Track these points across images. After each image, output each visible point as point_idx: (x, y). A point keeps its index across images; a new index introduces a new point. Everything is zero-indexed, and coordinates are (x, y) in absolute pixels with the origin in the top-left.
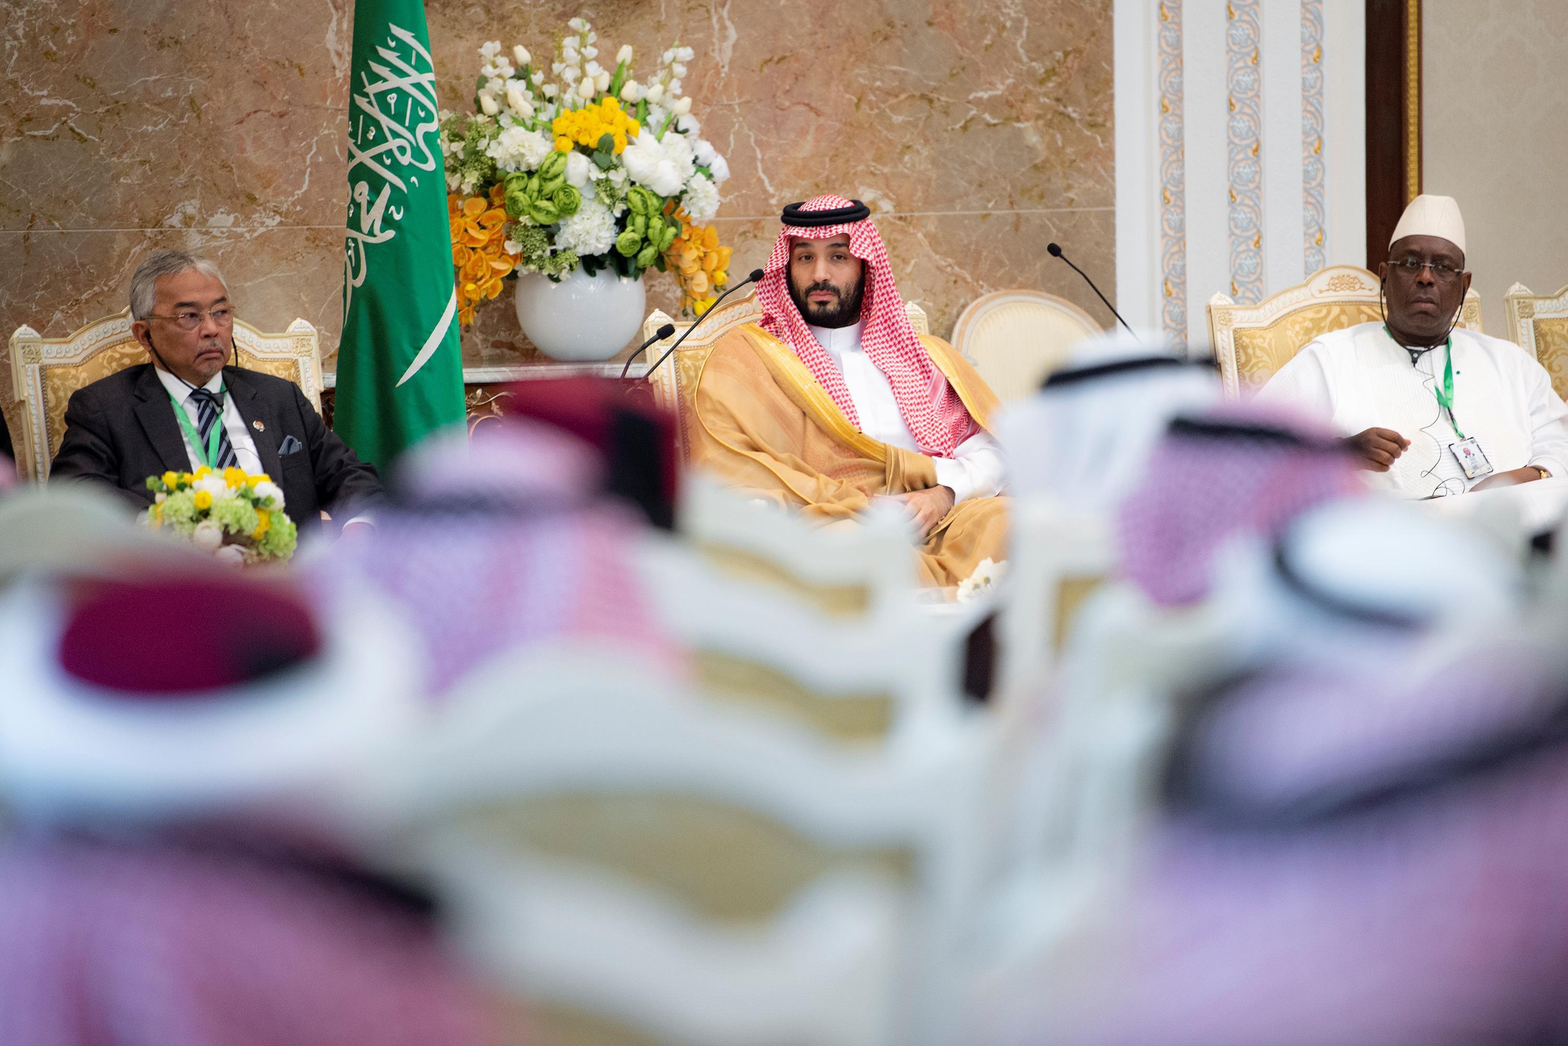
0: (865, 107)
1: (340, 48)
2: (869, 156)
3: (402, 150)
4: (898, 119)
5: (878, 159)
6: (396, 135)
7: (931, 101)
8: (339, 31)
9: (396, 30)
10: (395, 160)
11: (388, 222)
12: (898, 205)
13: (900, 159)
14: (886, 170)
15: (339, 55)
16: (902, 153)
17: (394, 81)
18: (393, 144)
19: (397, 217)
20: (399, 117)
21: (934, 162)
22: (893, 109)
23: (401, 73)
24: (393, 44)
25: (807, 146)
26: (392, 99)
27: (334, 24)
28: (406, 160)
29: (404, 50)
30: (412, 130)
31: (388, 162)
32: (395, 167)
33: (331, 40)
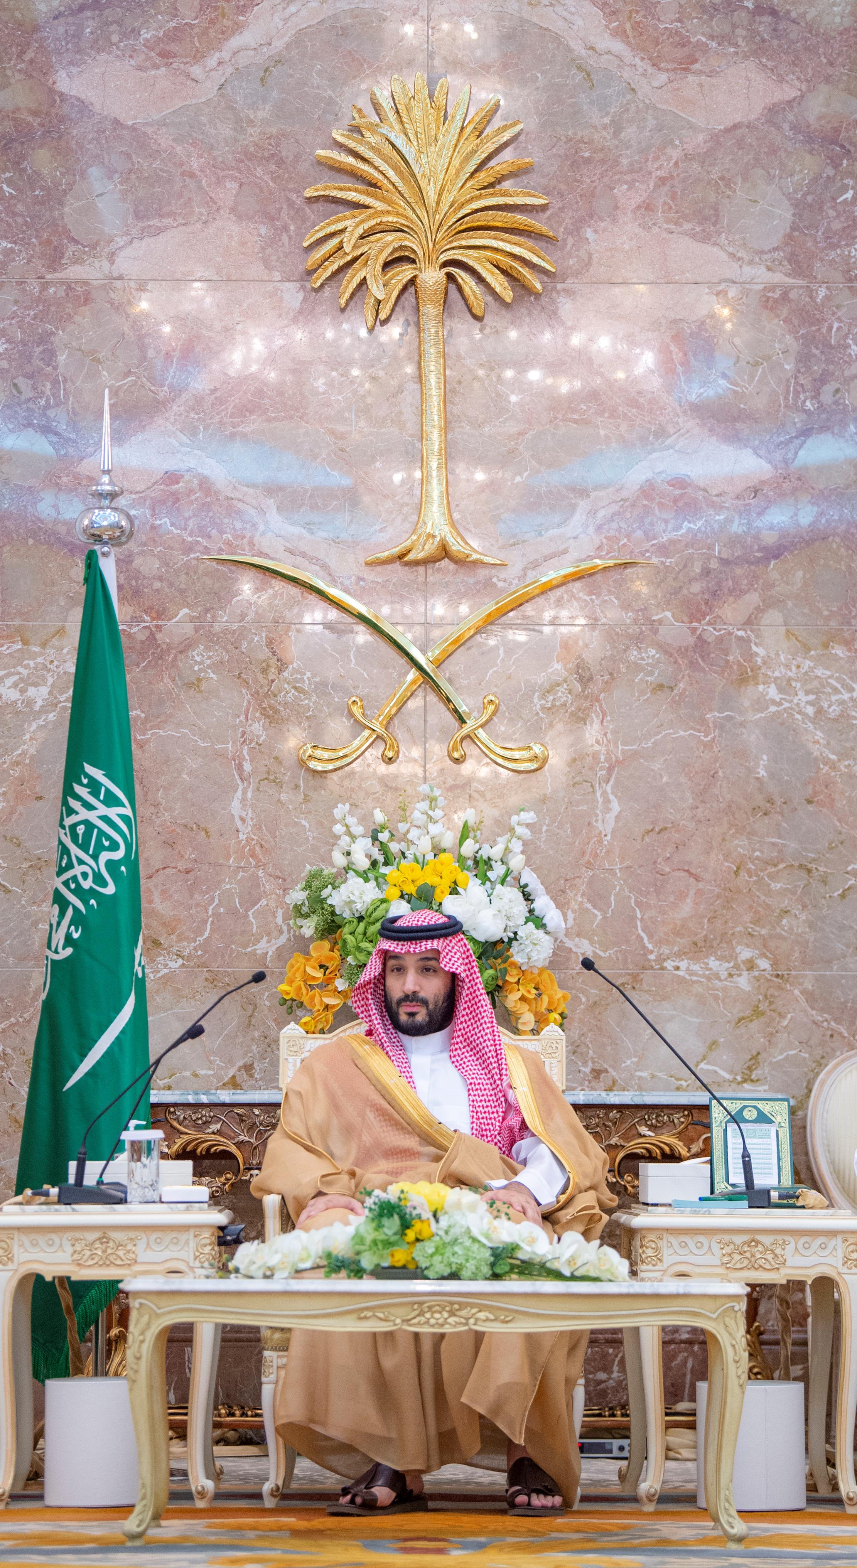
0: (743, 875)
1: (244, 814)
2: (747, 918)
3: (85, 875)
4: (776, 886)
5: (757, 922)
6: (81, 862)
7: (809, 871)
8: (244, 799)
9: (89, 769)
10: (78, 885)
11: (69, 941)
12: (775, 964)
13: (779, 922)
14: (764, 932)
15: (243, 820)
16: (780, 917)
17: (84, 814)
18: (78, 870)
19: (76, 936)
20: (84, 847)
21: (811, 926)
22: (771, 877)
23: (89, 807)
24: (85, 781)
25: (686, 908)
26: (81, 829)
27: (239, 794)
28: (87, 884)
29: (94, 786)
30: (95, 857)
31: (73, 886)
32: (79, 891)
33: (236, 807)
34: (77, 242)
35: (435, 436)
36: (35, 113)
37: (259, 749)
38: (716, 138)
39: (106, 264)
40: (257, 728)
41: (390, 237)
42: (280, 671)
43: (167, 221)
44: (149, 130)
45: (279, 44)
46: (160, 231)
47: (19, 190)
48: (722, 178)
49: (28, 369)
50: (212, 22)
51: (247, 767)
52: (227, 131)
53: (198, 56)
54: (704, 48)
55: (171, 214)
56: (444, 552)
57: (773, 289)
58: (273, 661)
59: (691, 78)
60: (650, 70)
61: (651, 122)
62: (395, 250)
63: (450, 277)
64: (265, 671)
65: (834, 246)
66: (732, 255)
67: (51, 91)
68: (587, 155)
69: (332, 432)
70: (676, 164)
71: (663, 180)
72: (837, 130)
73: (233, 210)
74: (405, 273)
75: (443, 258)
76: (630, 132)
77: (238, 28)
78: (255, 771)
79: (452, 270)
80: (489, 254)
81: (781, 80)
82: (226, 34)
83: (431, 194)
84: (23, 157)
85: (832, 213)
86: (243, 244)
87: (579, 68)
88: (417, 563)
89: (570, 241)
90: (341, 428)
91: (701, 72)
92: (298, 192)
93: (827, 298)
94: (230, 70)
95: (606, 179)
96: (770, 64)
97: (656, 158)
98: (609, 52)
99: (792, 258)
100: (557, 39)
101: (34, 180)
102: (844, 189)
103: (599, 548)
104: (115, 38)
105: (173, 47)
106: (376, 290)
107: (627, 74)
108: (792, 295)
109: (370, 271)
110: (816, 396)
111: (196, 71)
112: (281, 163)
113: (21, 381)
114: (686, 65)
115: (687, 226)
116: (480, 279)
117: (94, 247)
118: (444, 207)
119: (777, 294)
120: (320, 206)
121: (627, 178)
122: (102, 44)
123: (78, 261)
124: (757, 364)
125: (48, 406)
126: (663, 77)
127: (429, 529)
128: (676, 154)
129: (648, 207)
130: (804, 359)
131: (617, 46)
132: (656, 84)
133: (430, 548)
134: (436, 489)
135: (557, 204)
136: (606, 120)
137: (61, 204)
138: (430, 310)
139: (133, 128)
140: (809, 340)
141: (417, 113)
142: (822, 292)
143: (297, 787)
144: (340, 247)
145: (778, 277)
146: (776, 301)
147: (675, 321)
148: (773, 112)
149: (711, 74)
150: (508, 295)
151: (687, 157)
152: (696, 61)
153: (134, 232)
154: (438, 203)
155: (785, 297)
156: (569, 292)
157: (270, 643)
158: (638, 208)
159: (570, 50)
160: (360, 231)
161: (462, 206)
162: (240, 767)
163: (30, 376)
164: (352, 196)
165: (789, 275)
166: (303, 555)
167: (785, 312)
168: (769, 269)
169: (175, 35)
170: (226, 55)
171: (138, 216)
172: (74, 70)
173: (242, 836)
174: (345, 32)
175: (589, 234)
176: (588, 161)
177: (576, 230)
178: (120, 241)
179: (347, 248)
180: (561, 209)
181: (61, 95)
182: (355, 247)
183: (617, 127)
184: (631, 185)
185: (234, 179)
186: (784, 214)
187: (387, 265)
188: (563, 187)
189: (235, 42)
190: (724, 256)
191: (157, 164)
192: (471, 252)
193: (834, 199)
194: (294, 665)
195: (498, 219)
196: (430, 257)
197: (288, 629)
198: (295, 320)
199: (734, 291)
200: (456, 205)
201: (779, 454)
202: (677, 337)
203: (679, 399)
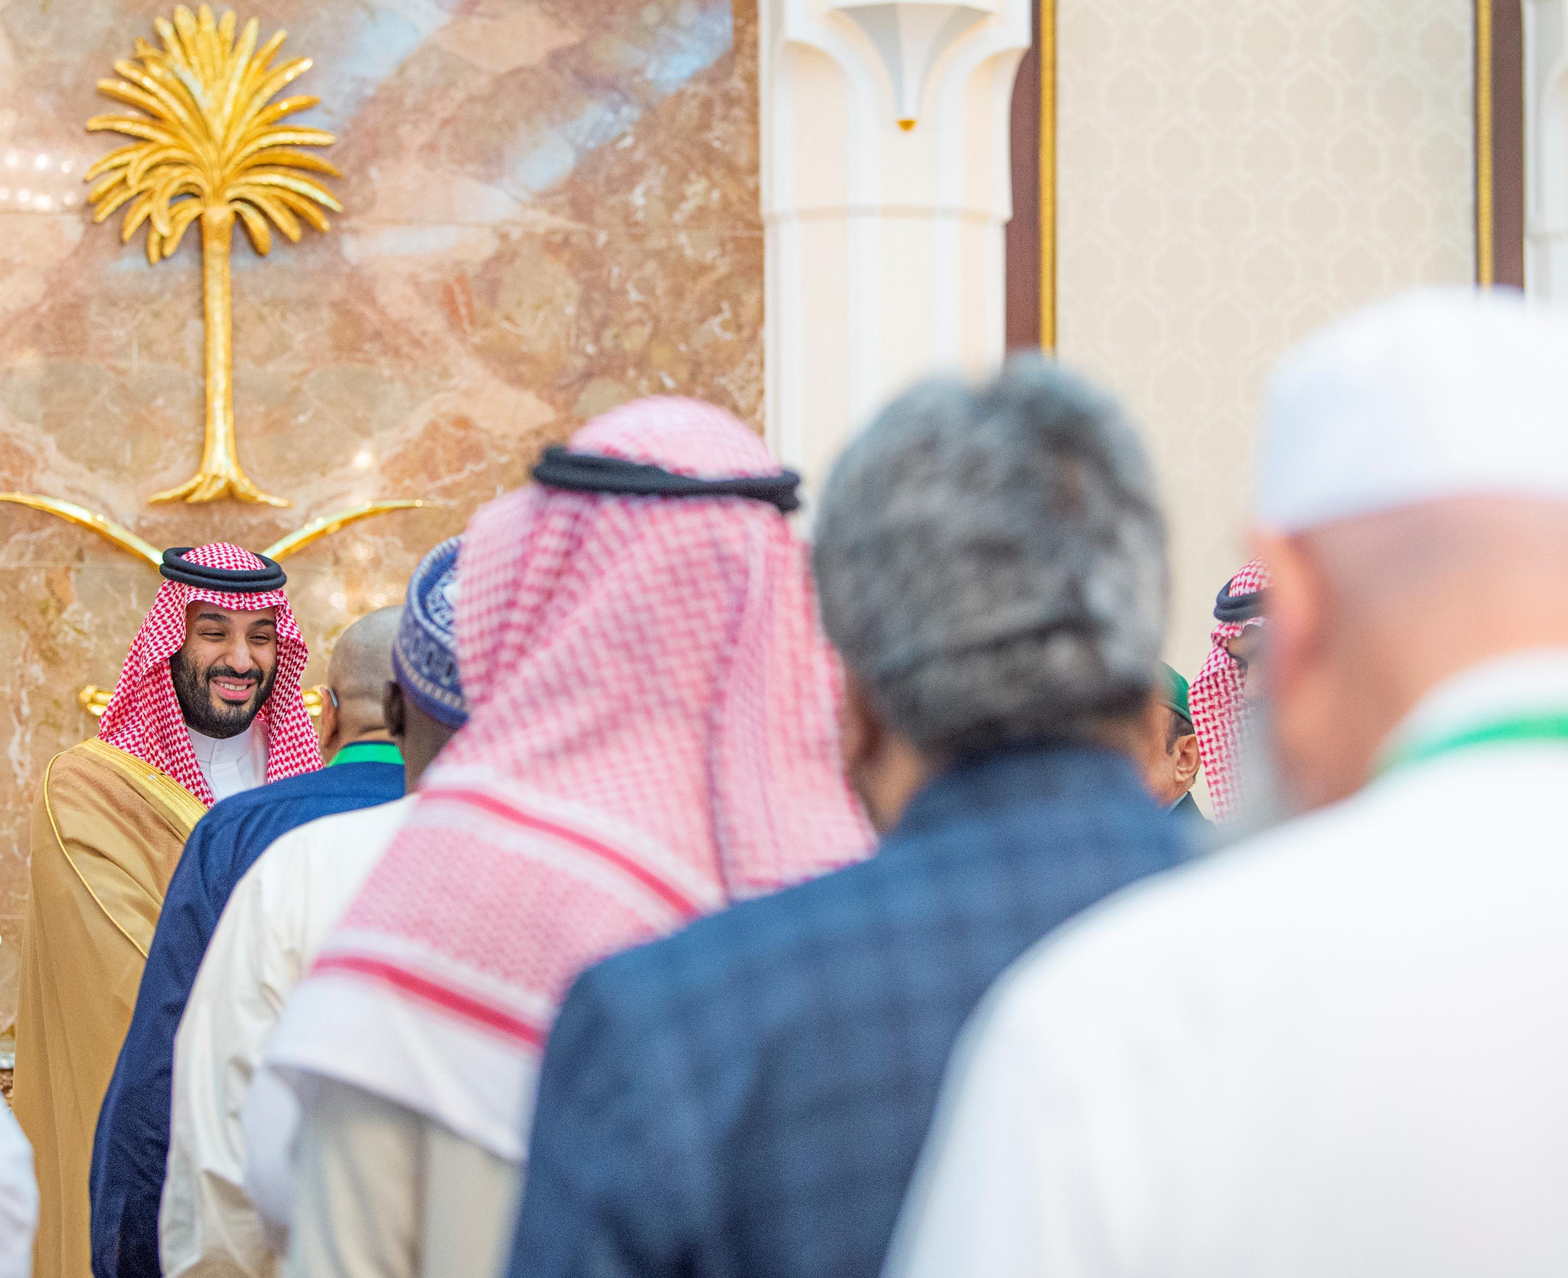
1: (22, 758)
8: (22, 744)
15: (21, 764)
27: (17, 738)
33: (13, 751)
35: (219, 374)
37: (37, 693)
38: (499, 82)
40: (37, 670)
41: (177, 172)
42: (60, 610)
48: (504, 121)
51: (26, 710)
56: (230, 494)
57: (553, 232)
58: (53, 602)
59: (474, 20)
60: (434, 11)
61: (434, 63)
62: (182, 185)
63: (238, 215)
64: (44, 612)
65: (613, 192)
66: (515, 198)
68: (372, 93)
69: (113, 368)
70: (459, 105)
71: (446, 122)
72: (617, 77)
73: (12, 138)
74: (192, 209)
75: (230, 194)
76: (415, 72)
78: (34, 714)
79: (239, 206)
80: (277, 190)
81: (563, 25)
83: (218, 130)
85: (612, 159)
86: (21, 174)
87: (364, 6)
88: (199, 505)
89: (355, 179)
90: (122, 364)
91: (482, 15)
92: (80, 124)
93: (608, 243)
95: (389, 119)
96: (553, 9)
97: (440, 99)
99: (574, 203)
102: (624, 135)
103: (384, 489)
106: (162, 227)
107: (411, 14)
108: (575, 239)
109: (156, 205)
110: (597, 339)
112: (64, 92)
114: (470, 8)
115: (470, 168)
116: (268, 219)
118: (232, 145)
119: (558, 238)
120: (103, 139)
121: (411, 117)
124: (538, 307)
126: (448, 18)
127: (213, 471)
128: (459, 95)
129: (431, 148)
130: (585, 302)
132: (441, 24)
133: (216, 489)
134: (221, 429)
135: (342, 143)
136: (392, 59)
138: (214, 247)
140: (589, 285)
141: (203, 48)
142: (602, 238)
143: (76, 730)
144: (124, 181)
145: (561, 222)
146: (557, 245)
147: (459, 262)
148: (556, 58)
149: (495, 16)
150: (293, 231)
151: (472, 99)
152: (478, 4)
154: (226, 137)
155: (566, 241)
156: (355, 232)
157: (49, 583)
158: (422, 148)
160: (146, 164)
161: (248, 142)
162: (18, 711)
164: (138, 129)
165: (569, 219)
166: (84, 493)
167: (566, 255)
168: (551, 213)
173: (21, 782)
175: (373, 172)
176: (373, 99)
177: (361, 167)
179: (132, 181)
180: (348, 149)
182: (142, 180)
183: (402, 66)
184: (415, 124)
185: (13, 107)
186: (565, 159)
187: (173, 200)
188: (348, 126)
190: (506, 198)
192: (259, 190)
193: (613, 145)
194: (74, 606)
195: (289, 156)
196: (218, 193)
197: (68, 569)
198: (76, 253)
199: (516, 234)
200: (244, 141)
201: (561, 397)
202: (461, 279)
203: (462, 341)
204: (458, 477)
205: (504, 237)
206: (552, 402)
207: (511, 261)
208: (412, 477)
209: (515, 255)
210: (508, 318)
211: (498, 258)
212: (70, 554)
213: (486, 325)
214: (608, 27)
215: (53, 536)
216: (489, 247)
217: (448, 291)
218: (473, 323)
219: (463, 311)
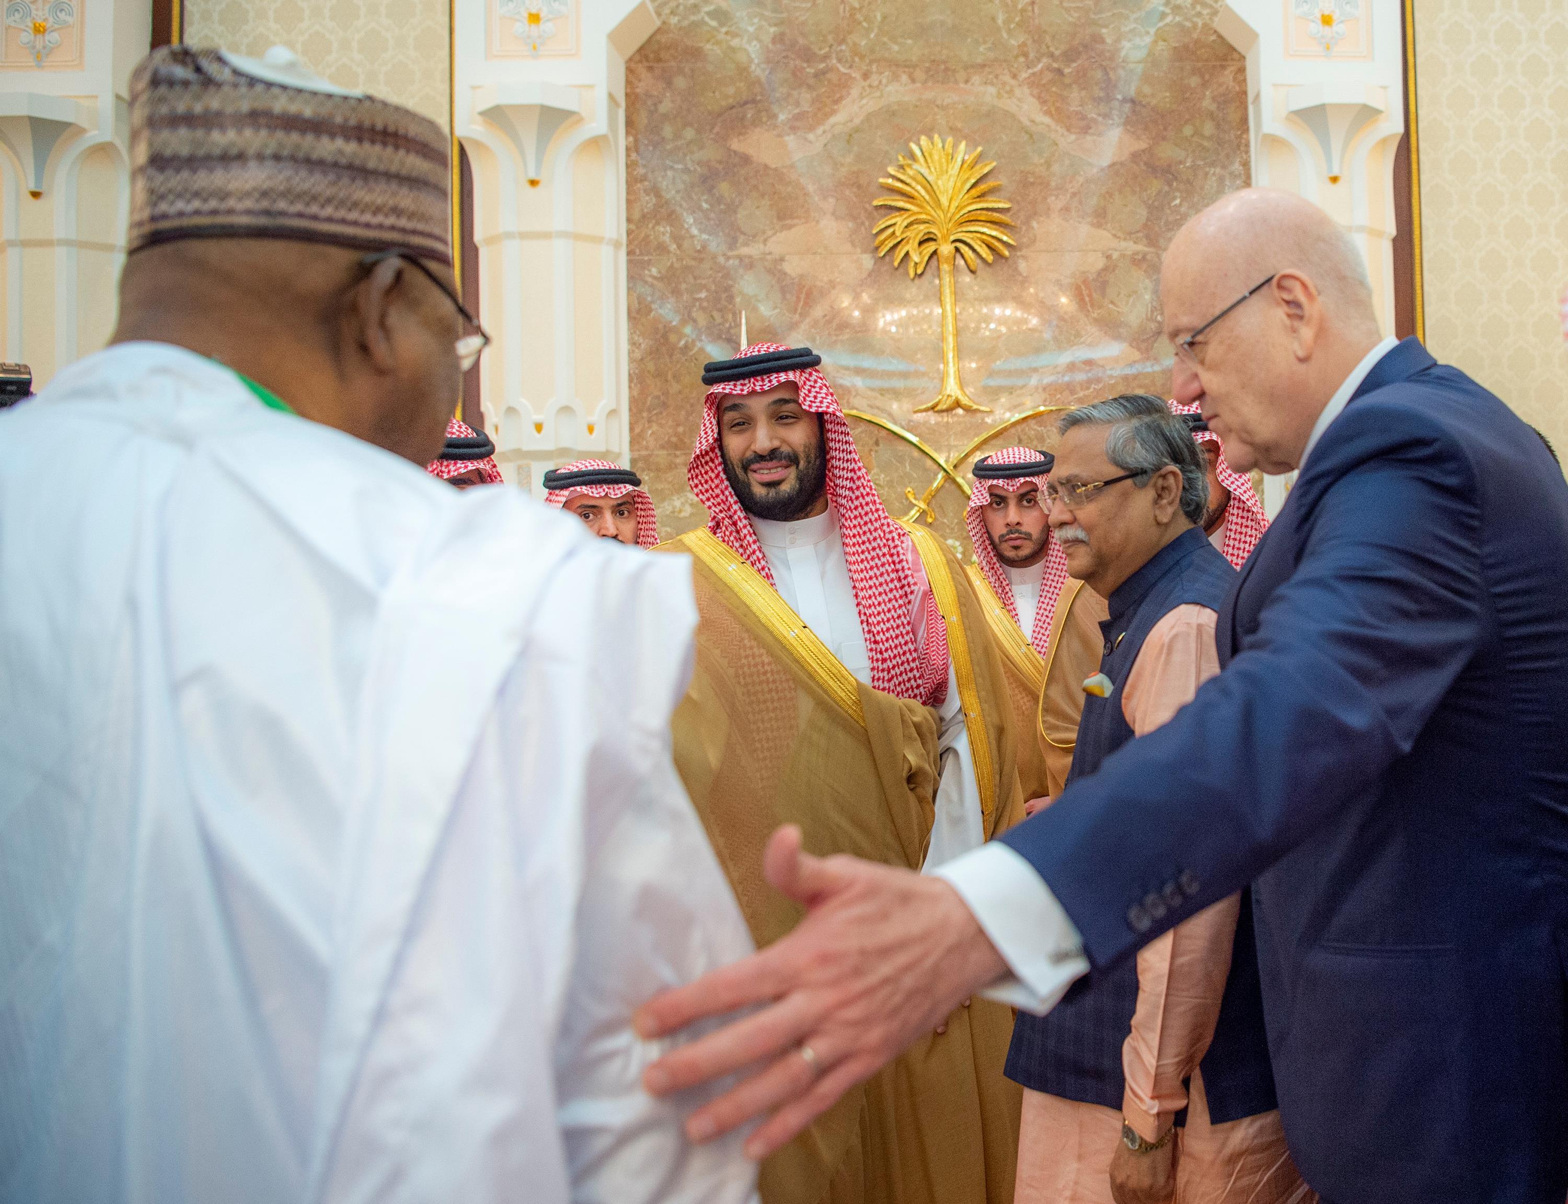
34: (745, 234)
35: (951, 339)
36: (720, 162)
38: (1103, 171)
39: (761, 246)
41: (922, 227)
43: (795, 221)
44: (785, 171)
45: (857, 121)
46: (790, 227)
47: (711, 205)
48: (1107, 192)
49: (719, 306)
50: (819, 109)
52: (828, 170)
53: (811, 129)
54: (1094, 120)
55: (797, 217)
56: (958, 404)
57: (1137, 253)
59: (1089, 138)
60: (1066, 133)
61: (1067, 162)
62: (925, 234)
63: (957, 249)
66: (1114, 236)
67: (729, 149)
68: (1032, 180)
70: (1082, 185)
71: (1074, 195)
72: (1169, 166)
73: (833, 214)
74: (931, 247)
75: (952, 238)
76: (1056, 168)
77: (833, 112)
79: (959, 245)
80: (979, 235)
81: (1138, 138)
82: (827, 116)
83: (944, 201)
84: (713, 187)
85: (1168, 211)
86: (839, 233)
87: (1027, 132)
88: (942, 411)
89: (1024, 228)
91: (1093, 134)
92: (870, 203)
94: (829, 135)
95: (1043, 194)
96: (1132, 130)
97: (1071, 182)
98: (1042, 124)
99: (1147, 237)
100: (1013, 116)
101: (720, 200)
102: (1174, 198)
103: (1045, 401)
104: (764, 119)
105: (797, 124)
106: (915, 257)
107: (1053, 135)
108: (1148, 257)
109: (911, 246)
111: (811, 136)
112: (859, 187)
113: (715, 314)
114: (1085, 130)
115: (1088, 220)
116: (974, 250)
117: (754, 236)
118: (952, 209)
119: (1140, 257)
120: (883, 211)
121: (1055, 193)
122: (756, 122)
123: (746, 244)
124: (1129, 296)
125: (730, 327)
126: (1073, 137)
127: (948, 392)
129: (1066, 209)
131: (1047, 120)
132: (1069, 141)
133: (949, 402)
134: (952, 370)
135: (1016, 208)
136: (1042, 161)
137: (735, 212)
138: (945, 267)
139: (776, 169)
141: (936, 157)
144: (894, 233)
145: (1140, 247)
146: (1139, 260)
147: (1084, 272)
148: (1134, 156)
149: (1100, 135)
150: (990, 258)
151: (1088, 181)
152: (1090, 128)
153: (777, 227)
154: (949, 206)
155: (1144, 258)
156: (1025, 258)
158: (1062, 209)
159: (1020, 122)
160: (905, 223)
161: (962, 208)
163: (720, 310)
164: (901, 204)
165: (1145, 246)
166: (878, 408)
167: (1144, 266)
168: (1135, 243)
169: (797, 117)
170: (827, 126)
171: (779, 218)
172: (741, 138)
174: (894, 114)
175: (1034, 224)
176: (1032, 184)
177: (1027, 222)
178: (770, 233)
179: (898, 233)
180: (1019, 211)
181: (735, 152)
182: (903, 233)
183: (1048, 164)
184: (1057, 196)
185: (833, 196)
186: (1143, 212)
187: (921, 243)
188: (1019, 198)
189: (833, 120)
190: (1110, 236)
191: (789, 189)
192: (968, 235)
193: (1169, 204)
194: (875, 470)
195: (984, 216)
196: (945, 238)
197: (871, 450)
198: (870, 275)
199: (1115, 255)
200: (959, 208)
201: (1143, 346)
202: (1084, 282)
203: (1087, 316)
204: (1086, 392)
205: (1109, 257)
206: (1139, 349)
207: (1114, 271)
208: (1061, 393)
209: (1115, 267)
210: (1112, 302)
211: (1105, 269)
212: (871, 442)
213: (1100, 308)
214: (1164, 139)
215: (862, 432)
216: (1101, 263)
217: (1078, 288)
218: (1092, 305)
219: (1087, 299)
